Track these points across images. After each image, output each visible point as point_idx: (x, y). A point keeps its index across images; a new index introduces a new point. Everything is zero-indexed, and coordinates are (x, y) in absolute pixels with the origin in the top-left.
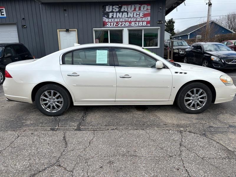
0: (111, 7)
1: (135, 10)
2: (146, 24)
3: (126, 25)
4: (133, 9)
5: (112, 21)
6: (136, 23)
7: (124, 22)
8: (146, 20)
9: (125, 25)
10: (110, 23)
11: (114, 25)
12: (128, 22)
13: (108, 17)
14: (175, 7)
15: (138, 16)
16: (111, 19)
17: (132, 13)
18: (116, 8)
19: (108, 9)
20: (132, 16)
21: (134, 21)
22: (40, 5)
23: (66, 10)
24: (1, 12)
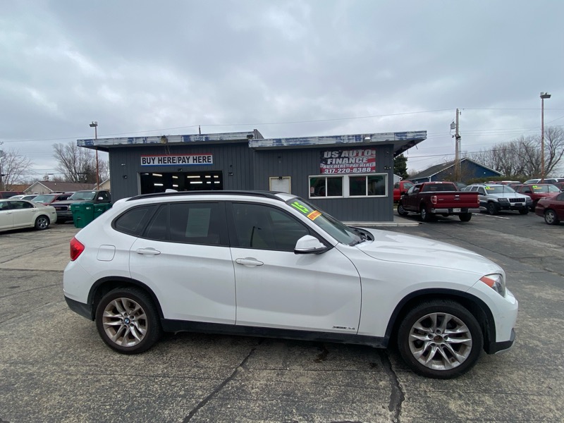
0: (330, 153)
1: (357, 155)
2: (371, 170)
3: (347, 171)
4: (355, 154)
5: (331, 168)
6: (358, 169)
7: (344, 168)
8: (370, 166)
9: (345, 171)
10: (329, 169)
11: (333, 172)
12: (349, 168)
13: (326, 164)
14: (405, 150)
15: (361, 161)
16: (329, 166)
17: (354, 159)
18: (335, 154)
19: (327, 155)
20: (353, 162)
21: (356, 168)
23: (280, 157)
24: (208, 159)
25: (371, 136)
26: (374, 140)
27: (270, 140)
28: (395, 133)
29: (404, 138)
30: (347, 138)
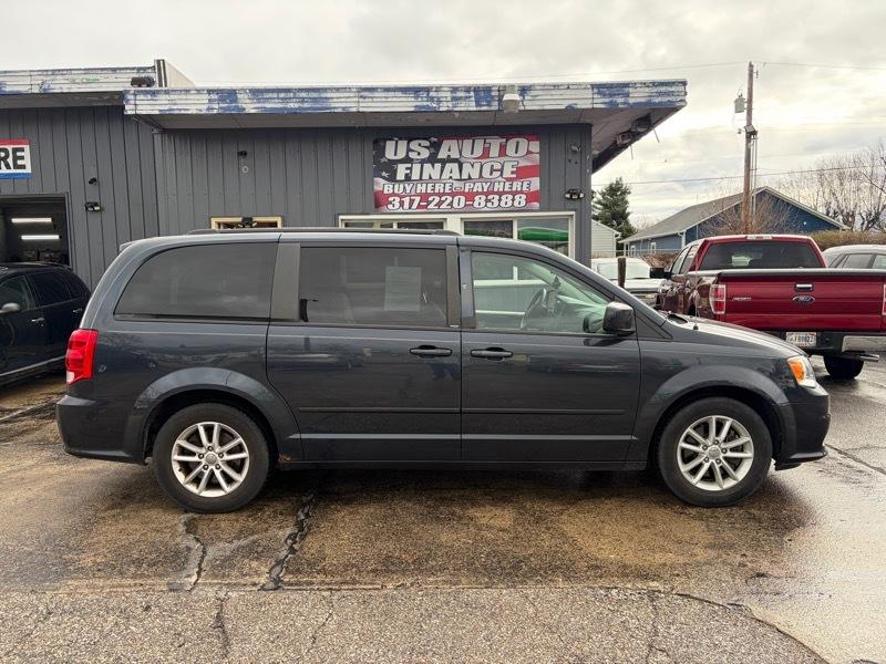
0: (403, 145)
1: (486, 154)
2: (527, 201)
3: (455, 205)
4: (479, 151)
5: (408, 191)
6: (490, 197)
7: (448, 194)
8: (525, 189)
9: (451, 204)
10: (401, 197)
11: (415, 206)
12: (463, 193)
13: (392, 179)
14: (625, 146)
15: (496, 174)
16: (402, 186)
17: (477, 166)
18: (420, 149)
19: (393, 151)
20: (475, 175)
21: (482, 193)
22: (158, 138)
23: (245, 154)
24: (16, 159)
25: (524, 90)
26: (531, 105)
27: (199, 91)
28: (593, 86)
29: (620, 100)
30: (449, 94)
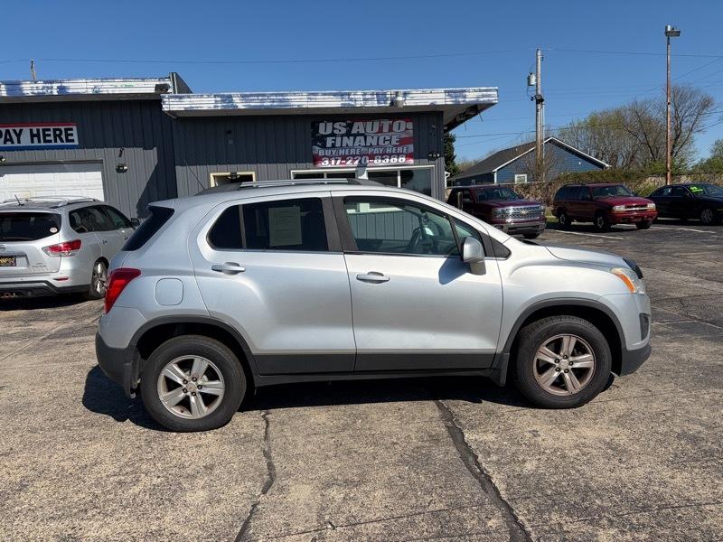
0: (330, 125)
1: (381, 130)
2: (406, 159)
3: (363, 162)
4: (376, 129)
5: (334, 154)
6: (384, 157)
7: (358, 155)
9: (360, 161)
10: (329, 157)
11: (338, 163)
12: (367, 155)
13: (324, 146)
14: (462, 122)
15: (387, 143)
16: (330, 151)
17: (376, 138)
18: (340, 128)
19: (324, 129)
20: (374, 143)
21: (379, 154)
23: (231, 132)
24: (67, 135)
25: (405, 94)
26: (409, 103)
27: (209, 96)
28: (446, 91)
29: (460, 100)
30: (361, 97)
